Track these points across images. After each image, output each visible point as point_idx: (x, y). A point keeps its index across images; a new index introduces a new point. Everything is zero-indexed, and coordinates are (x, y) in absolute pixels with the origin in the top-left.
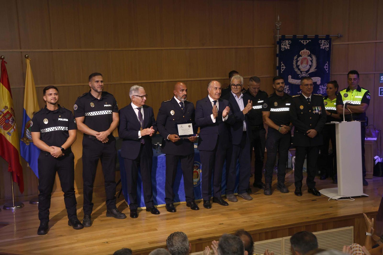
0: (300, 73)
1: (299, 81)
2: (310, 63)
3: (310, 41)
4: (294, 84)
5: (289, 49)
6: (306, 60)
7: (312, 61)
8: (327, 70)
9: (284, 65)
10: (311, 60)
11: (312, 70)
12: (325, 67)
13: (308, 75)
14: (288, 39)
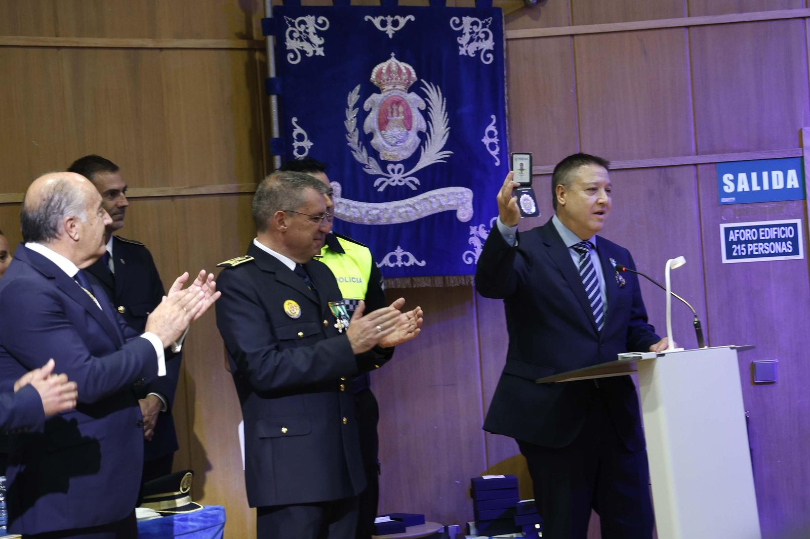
0: (380, 172)
1: (376, 209)
2: (418, 122)
3: (413, 18)
4: (355, 221)
5: (323, 54)
6: (401, 109)
7: (426, 114)
8: (494, 153)
9: (306, 131)
10: (423, 106)
11: (432, 155)
12: (486, 141)
13: (417, 181)
14: (315, 11)
